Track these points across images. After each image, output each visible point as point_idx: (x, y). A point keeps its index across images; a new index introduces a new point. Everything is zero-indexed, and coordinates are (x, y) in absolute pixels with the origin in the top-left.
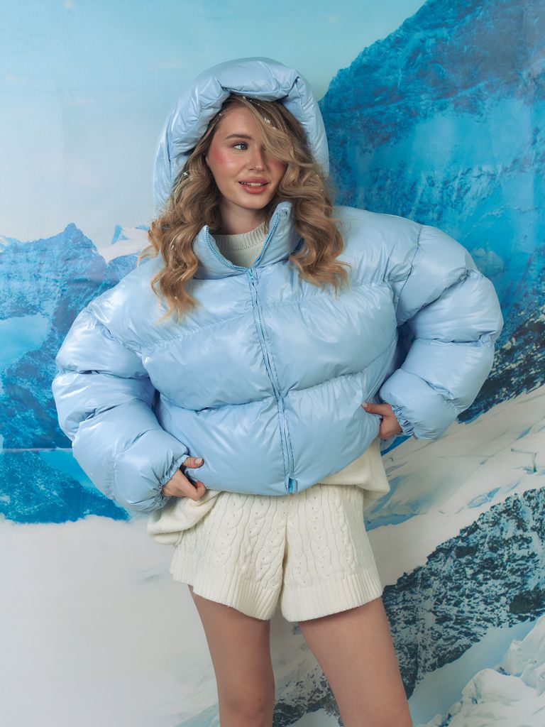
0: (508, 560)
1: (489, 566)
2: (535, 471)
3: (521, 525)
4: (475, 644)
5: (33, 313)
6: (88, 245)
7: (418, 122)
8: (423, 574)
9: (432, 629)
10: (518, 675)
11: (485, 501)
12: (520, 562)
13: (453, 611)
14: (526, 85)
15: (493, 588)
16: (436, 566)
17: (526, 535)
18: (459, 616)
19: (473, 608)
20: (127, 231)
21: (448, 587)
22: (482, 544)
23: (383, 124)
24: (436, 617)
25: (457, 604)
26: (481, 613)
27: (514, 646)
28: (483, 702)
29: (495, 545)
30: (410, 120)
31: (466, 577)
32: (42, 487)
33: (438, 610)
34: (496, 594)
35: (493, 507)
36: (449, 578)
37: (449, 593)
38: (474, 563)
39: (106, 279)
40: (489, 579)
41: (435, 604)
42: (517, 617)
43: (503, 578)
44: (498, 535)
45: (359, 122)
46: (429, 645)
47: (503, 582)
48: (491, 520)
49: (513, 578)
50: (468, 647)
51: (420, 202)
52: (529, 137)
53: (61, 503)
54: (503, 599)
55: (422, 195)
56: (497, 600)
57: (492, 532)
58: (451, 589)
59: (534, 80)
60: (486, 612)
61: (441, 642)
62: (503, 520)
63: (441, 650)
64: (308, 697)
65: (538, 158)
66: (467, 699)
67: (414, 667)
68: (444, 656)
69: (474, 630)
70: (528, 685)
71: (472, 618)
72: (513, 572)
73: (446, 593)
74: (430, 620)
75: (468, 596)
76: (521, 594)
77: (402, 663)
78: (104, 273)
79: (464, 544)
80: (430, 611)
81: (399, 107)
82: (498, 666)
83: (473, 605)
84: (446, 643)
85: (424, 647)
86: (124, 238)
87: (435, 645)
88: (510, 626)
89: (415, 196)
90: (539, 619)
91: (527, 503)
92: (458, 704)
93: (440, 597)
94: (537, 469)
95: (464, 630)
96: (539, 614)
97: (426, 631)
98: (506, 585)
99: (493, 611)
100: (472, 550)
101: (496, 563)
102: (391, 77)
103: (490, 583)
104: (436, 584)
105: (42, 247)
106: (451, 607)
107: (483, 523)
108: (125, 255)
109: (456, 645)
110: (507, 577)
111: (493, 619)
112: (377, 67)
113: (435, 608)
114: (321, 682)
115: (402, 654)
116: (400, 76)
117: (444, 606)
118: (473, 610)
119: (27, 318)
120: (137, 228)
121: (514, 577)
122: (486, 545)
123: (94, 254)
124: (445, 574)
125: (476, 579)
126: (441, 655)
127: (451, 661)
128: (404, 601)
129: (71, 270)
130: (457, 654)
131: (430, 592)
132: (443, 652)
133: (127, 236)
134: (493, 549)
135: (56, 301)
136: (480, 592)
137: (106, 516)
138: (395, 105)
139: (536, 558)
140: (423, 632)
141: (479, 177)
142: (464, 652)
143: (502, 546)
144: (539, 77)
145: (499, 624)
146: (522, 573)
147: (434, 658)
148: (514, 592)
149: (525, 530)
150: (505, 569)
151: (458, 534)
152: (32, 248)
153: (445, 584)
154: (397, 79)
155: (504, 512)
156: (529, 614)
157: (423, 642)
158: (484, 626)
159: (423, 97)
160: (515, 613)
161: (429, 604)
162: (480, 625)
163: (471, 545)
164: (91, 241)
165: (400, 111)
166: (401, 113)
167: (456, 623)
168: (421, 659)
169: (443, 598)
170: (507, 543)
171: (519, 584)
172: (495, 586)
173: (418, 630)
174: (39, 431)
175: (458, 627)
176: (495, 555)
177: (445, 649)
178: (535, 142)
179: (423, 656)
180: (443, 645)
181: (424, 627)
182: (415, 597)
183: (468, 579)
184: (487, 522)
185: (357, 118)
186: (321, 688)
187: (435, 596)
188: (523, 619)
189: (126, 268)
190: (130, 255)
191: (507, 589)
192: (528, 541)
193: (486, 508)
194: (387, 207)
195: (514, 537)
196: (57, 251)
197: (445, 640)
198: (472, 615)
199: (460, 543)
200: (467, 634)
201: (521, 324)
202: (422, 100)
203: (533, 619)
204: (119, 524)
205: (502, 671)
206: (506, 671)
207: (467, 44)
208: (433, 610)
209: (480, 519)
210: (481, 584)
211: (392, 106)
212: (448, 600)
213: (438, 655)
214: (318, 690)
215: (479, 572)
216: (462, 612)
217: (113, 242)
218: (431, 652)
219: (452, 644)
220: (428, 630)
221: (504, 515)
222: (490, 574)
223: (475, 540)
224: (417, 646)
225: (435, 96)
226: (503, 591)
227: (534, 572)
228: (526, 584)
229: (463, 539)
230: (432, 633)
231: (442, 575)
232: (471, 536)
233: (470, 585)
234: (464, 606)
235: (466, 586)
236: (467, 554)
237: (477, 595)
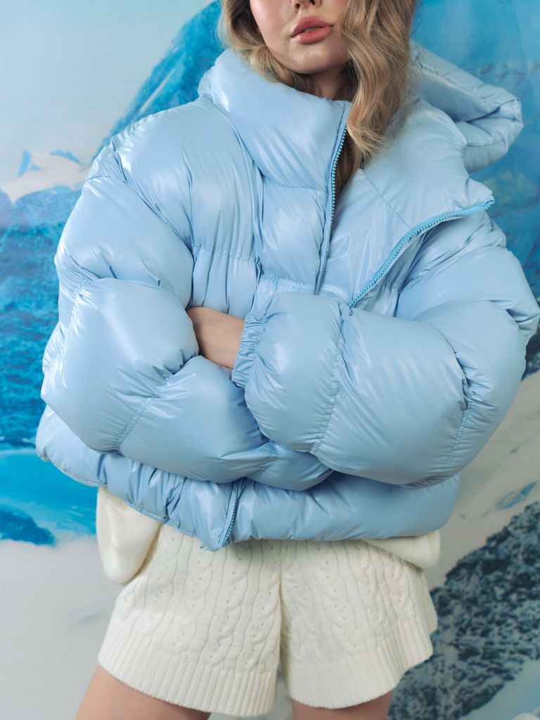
1: (525, 583)
4: (508, 684)
8: (441, 597)
9: (454, 666)
11: (518, 500)
13: (480, 643)
15: (530, 612)
16: (457, 586)
18: (488, 649)
19: (505, 637)
20: (38, 158)
21: (473, 613)
22: (516, 556)
24: (458, 652)
25: (485, 634)
26: (516, 644)
29: (532, 556)
31: (495, 598)
33: (461, 642)
34: (534, 619)
35: (528, 508)
36: (473, 601)
37: (474, 620)
38: (506, 581)
39: (13, 224)
40: (524, 600)
41: (458, 635)
46: (451, 688)
48: (526, 524)
50: (500, 687)
57: (528, 540)
58: (477, 615)
60: (522, 642)
61: (465, 683)
63: (467, 692)
67: (432, 717)
68: (470, 700)
69: (508, 665)
71: (503, 651)
73: (470, 621)
74: (451, 655)
75: (499, 623)
77: (417, 712)
78: (10, 216)
79: (492, 557)
80: (451, 644)
83: (506, 634)
84: (472, 684)
85: (445, 691)
86: (35, 168)
87: (458, 687)
93: (464, 625)
95: (494, 666)
97: (446, 671)
99: (530, 640)
100: (502, 564)
101: (533, 578)
103: (527, 604)
104: (458, 609)
106: (477, 637)
107: (516, 529)
108: (37, 190)
109: (484, 686)
111: (530, 650)
113: (457, 640)
115: (416, 702)
117: (468, 638)
118: (504, 640)
120: (52, 154)
122: (520, 557)
124: (469, 596)
125: (508, 601)
126: (465, 699)
127: (478, 706)
130: (486, 697)
132: (468, 695)
133: (38, 165)
134: (529, 562)
136: (514, 617)
137: (26, 540)
140: (442, 671)
141: (503, 76)
142: (494, 694)
147: (457, 703)
151: (483, 543)
153: (468, 609)
157: (443, 683)
158: (519, 659)
162: (514, 660)
163: (502, 557)
167: (484, 658)
168: (439, 705)
169: (467, 626)
172: (532, 608)
173: (436, 669)
175: (486, 662)
176: (531, 569)
177: (471, 692)
179: (444, 701)
180: (469, 687)
181: (443, 665)
183: (498, 601)
184: (521, 527)
187: (456, 625)
190: (44, 191)
193: (519, 509)
197: (472, 680)
198: (503, 647)
199: (487, 556)
200: (499, 671)
204: (42, 550)
208: (455, 642)
209: (511, 524)
210: (514, 607)
212: (474, 629)
213: (462, 700)
215: (511, 592)
216: (492, 643)
217: (21, 173)
218: (453, 697)
219: (480, 684)
220: (450, 668)
222: (525, 593)
223: (506, 551)
224: (434, 689)
229: (492, 550)
230: (454, 673)
231: (465, 597)
232: (501, 546)
233: (500, 608)
234: (493, 635)
235: (495, 610)
236: (496, 568)
237: (510, 621)
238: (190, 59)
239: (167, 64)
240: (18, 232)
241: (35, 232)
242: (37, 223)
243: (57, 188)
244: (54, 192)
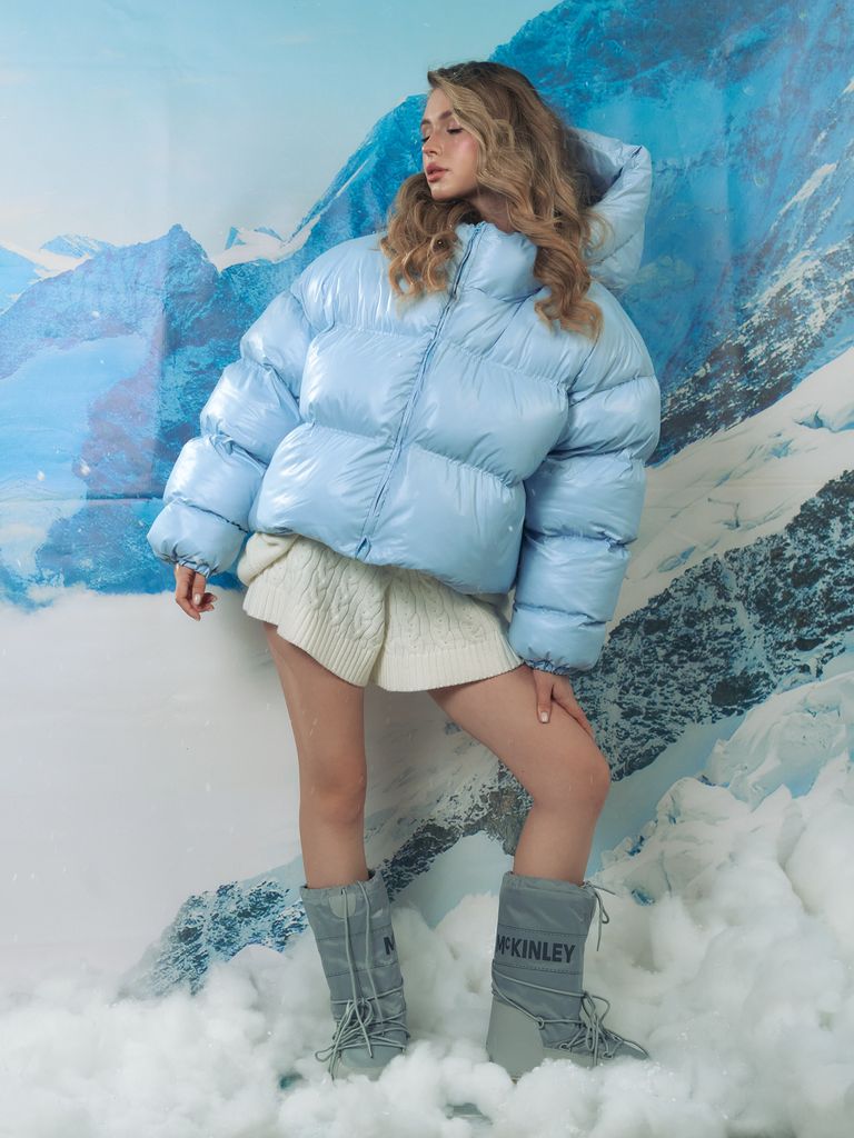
0: (708, 638)
1: (686, 645)
2: (738, 525)
3: (723, 593)
4: (670, 746)
5: (128, 333)
6: (197, 251)
7: (590, 107)
9: (617, 725)
10: (726, 785)
11: (678, 563)
12: (723, 640)
13: (643, 703)
14: (716, 65)
15: (690, 673)
16: (620, 644)
17: (730, 605)
18: (650, 709)
19: (666, 698)
20: (243, 234)
21: (635, 672)
22: (676, 617)
24: (621, 710)
25: (646, 694)
26: (677, 705)
27: (718, 749)
28: (682, 822)
29: (692, 619)
30: (581, 105)
31: (657, 659)
32: (134, 548)
33: (624, 700)
34: (695, 681)
35: (688, 571)
36: (636, 660)
37: (637, 679)
38: (667, 641)
40: (686, 662)
41: (621, 693)
42: (721, 710)
43: (702, 660)
44: (695, 605)
46: (615, 747)
47: (703, 665)
48: (686, 586)
49: (714, 661)
50: (663, 749)
52: (721, 126)
53: (157, 568)
54: (704, 687)
56: (697, 689)
57: (688, 602)
58: (639, 674)
59: (727, 59)
60: (683, 704)
61: (628, 742)
62: (700, 587)
63: (630, 752)
64: (464, 816)
65: (733, 150)
66: (663, 817)
68: (633, 760)
69: (670, 726)
70: (737, 797)
71: (665, 712)
72: (715, 652)
73: (633, 679)
74: (614, 713)
75: (660, 684)
76: (725, 680)
78: (216, 284)
79: (654, 617)
80: (615, 702)
81: (569, 91)
82: (700, 774)
83: (666, 695)
84: (635, 744)
85: (608, 748)
86: (240, 243)
87: (622, 746)
88: (713, 722)
90: (748, 712)
91: (729, 565)
92: (652, 823)
93: (627, 684)
94: (741, 524)
95: (656, 727)
96: (748, 706)
97: (610, 728)
98: (707, 669)
99: (691, 702)
100: (663, 625)
101: (693, 640)
102: (558, 55)
103: (687, 666)
104: (621, 668)
105: (141, 252)
106: (640, 697)
107: (676, 591)
108: (241, 262)
109: (647, 747)
110: (707, 658)
111: (692, 712)
112: (541, 44)
113: (620, 698)
114: (481, 797)
116: (569, 54)
117: (631, 696)
118: (666, 701)
119: (121, 339)
120: (256, 230)
121: (716, 659)
122: (681, 619)
123: (204, 261)
124: (631, 655)
125: (670, 662)
126: (629, 759)
127: (642, 766)
128: (582, 690)
129: (175, 280)
130: (649, 758)
131: (613, 678)
132: (631, 755)
133: (243, 240)
134: (689, 624)
135: (157, 317)
136: (675, 678)
138: (564, 87)
139: (742, 635)
140: (606, 729)
141: (663, 172)
142: (657, 755)
143: (700, 619)
144: (732, 54)
145: (700, 719)
146: (725, 654)
147: (621, 762)
148: (717, 678)
149: (728, 600)
150: (704, 649)
151: (646, 604)
152: (129, 253)
153: (631, 667)
154: (566, 57)
155: (701, 577)
156: (735, 707)
157: (607, 741)
158: (680, 721)
159: (596, 78)
160: (720, 706)
161: (613, 693)
162: (676, 721)
163: (663, 618)
164: (199, 246)
165: (569, 94)
166: (571, 97)
167: (646, 718)
169: (630, 686)
170: (706, 615)
171: (722, 668)
172: (692, 671)
173: (600, 727)
174: (131, 478)
175: (649, 722)
176: (692, 631)
177: (634, 752)
178: (728, 132)
180: (631, 746)
181: (607, 723)
182: (595, 684)
183: (660, 662)
184: (681, 590)
186: (480, 804)
187: (620, 683)
188: (728, 713)
189: (243, 278)
190: (247, 263)
191: (707, 674)
192: (732, 613)
193: (679, 572)
195: (714, 608)
196: (159, 258)
197: (634, 739)
198: (666, 708)
199: (649, 616)
200: (661, 732)
201: (717, 346)
202: (595, 82)
203: (741, 713)
205: (705, 780)
206: (710, 780)
207: (647, 18)
208: (618, 701)
209: (672, 586)
210: (676, 668)
211: (560, 89)
212: (636, 688)
213: (626, 759)
214: (477, 807)
215: (673, 653)
216: (654, 703)
217: (228, 247)
218: (617, 756)
219: (643, 744)
220: (613, 727)
221: (701, 580)
222: (687, 655)
223: (667, 612)
225: (609, 77)
226: (703, 676)
227: (740, 652)
228: (730, 668)
229: (653, 611)
230: (617, 731)
231: (628, 656)
232: (661, 608)
233: (662, 669)
234: (655, 695)
235: (657, 671)
236: (658, 629)
237: (671, 682)
238: (383, 150)
239: (361, 156)
243: (259, 261)
244: (257, 264)
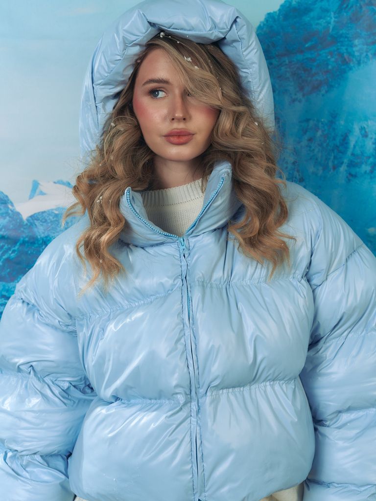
6: (5, 201)
7: (351, 69)
20: (44, 186)
23: (314, 71)
30: (343, 67)
39: (24, 236)
45: (288, 70)
51: (353, 154)
55: (355, 146)
78: (22, 229)
81: (331, 54)
86: (42, 193)
89: (347, 148)
102: (322, 22)
108: (43, 210)
112: (307, 10)
116: (332, 19)
120: (55, 183)
123: (11, 210)
133: (44, 191)
138: (327, 51)
154: (329, 23)
159: (356, 42)
164: (7, 196)
165: (332, 57)
166: (333, 59)
185: (286, 64)
189: (45, 224)
190: (49, 211)
194: (317, 159)
202: (356, 46)
211: (323, 52)
217: (31, 197)
225: (370, 41)
240: (28, 242)
241: (41, 241)
242: (43, 235)
243: (58, 209)
244: (57, 212)
